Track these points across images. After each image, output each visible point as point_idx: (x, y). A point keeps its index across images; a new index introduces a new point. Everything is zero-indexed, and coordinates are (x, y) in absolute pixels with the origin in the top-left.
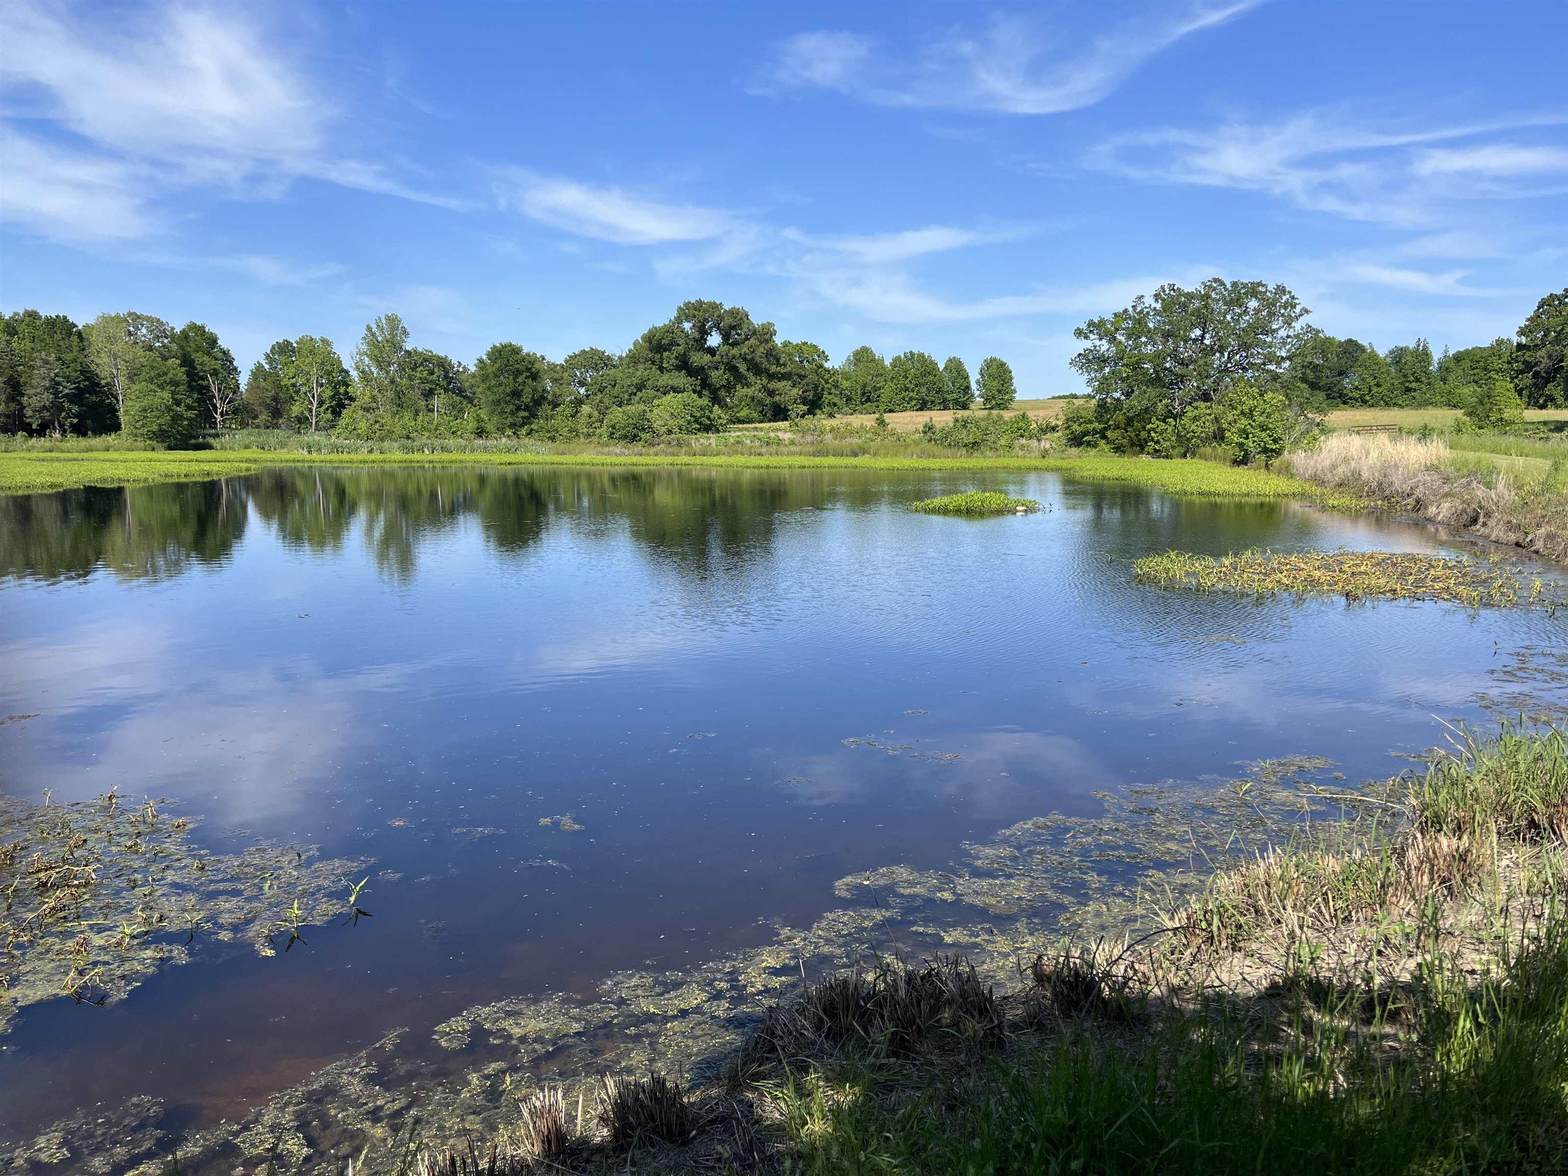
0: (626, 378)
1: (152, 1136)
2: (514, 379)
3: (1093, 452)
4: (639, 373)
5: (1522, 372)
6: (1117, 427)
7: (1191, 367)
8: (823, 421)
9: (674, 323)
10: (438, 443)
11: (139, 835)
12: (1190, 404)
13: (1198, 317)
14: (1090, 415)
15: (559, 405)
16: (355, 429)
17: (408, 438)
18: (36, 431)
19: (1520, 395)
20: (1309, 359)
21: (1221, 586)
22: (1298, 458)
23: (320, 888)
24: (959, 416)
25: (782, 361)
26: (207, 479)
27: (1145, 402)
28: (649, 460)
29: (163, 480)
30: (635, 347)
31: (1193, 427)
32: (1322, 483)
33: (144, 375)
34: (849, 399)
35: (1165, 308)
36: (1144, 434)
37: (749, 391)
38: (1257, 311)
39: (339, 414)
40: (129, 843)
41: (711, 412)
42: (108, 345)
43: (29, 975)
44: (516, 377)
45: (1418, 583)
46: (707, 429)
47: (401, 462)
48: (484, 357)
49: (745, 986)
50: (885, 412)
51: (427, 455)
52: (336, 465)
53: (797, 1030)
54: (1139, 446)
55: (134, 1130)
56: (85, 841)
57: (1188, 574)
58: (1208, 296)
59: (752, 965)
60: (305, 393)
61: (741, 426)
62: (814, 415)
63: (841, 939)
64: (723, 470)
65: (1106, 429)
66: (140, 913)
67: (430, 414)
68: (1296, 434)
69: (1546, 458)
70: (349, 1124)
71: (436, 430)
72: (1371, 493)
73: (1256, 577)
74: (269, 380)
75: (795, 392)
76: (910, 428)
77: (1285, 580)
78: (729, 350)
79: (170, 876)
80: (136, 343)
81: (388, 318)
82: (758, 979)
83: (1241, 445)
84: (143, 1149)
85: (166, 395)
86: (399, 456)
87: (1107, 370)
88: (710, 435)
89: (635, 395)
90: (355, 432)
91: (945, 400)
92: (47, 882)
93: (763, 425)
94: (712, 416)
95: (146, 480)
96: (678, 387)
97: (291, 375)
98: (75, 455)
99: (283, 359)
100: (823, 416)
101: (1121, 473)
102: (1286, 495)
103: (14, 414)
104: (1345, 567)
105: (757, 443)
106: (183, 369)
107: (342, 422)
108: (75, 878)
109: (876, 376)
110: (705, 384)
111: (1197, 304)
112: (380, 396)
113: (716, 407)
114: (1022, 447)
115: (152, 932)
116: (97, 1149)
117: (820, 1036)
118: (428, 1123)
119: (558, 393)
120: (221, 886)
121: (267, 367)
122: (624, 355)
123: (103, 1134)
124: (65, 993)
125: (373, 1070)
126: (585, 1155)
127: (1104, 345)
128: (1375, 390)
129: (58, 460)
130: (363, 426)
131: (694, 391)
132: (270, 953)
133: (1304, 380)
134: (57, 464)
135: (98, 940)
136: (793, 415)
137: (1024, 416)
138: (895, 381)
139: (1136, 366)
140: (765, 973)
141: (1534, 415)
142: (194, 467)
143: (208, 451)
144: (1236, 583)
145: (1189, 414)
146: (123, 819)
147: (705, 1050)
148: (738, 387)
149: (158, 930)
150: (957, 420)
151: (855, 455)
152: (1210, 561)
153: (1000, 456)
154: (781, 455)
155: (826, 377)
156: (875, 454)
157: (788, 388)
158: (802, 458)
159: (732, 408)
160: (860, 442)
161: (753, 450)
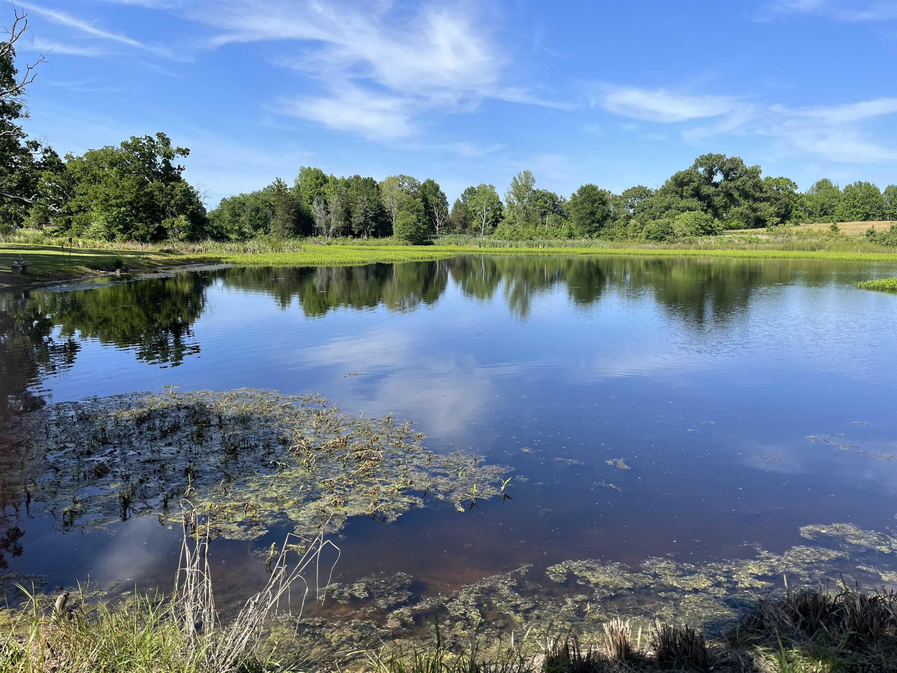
0: (658, 203)
1: (406, 594)
2: (592, 205)
4: (667, 200)
8: (790, 227)
9: (692, 169)
10: (546, 241)
11: (401, 438)
15: (617, 219)
16: (503, 234)
17: (531, 239)
18: (356, 235)
23: (486, 479)
25: (764, 190)
26: (431, 260)
28: (670, 252)
29: (411, 260)
30: (666, 184)
33: (405, 207)
34: (811, 213)
37: (740, 209)
39: (496, 226)
40: (397, 442)
41: (712, 222)
42: (390, 192)
43: (352, 501)
44: (593, 204)
46: (709, 233)
47: (526, 252)
48: (576, 193)
49: (737, 583)
50: (837, 221)
51: (540, 249)
52: (493, 254)
53: (780, 619)
55: (398, 589)
56: (378, 438)
59: (742, 570)
60: (480, 215)
61: (732, 231)
62: (785, 224)
63: (805, 565)
64: (718, 258)
66: (402, 478)
67: (543, 225)
70: (503, 610)
71: (546, 234)
74: (463, 208)
75: (772, 209)
76: (857, 233)
78: (728, 184)
79: (416, 462)
80: (402, 190)
81: (525, 173)
82: (746, 580)
84: (402, 600)
85: (414, 217)
86: (525, 249)
88: (711, 237)
89: (664, 212)
90: (504, 236)
91: (883, 214)
92: (361, 456)
93: (747, 230)
94: (713, 225)
95: (404, 260)
96: (692, 208)
97: (473, 205)
98: (373, 247)
99: (470, 197)
100: (791, 225)
103: (347, 227)
105: (743, 242)
106: (423, 203)
107: (497, 230)
108: (373, 456)
109: (833, 198)
110: (709, 205)
112: (517, 216)
113: (716, 219)
115: (407, 489)
116: (381, 596)
117: (796, 625)
118: (544, 620)
119: (617, 212)
120: (439, 471)
121: (462, 201)
122: (659, 189)
123: (384, 588)
124: (368, 513)
125: (515, 584)
126: (642, 663)
129: (365, 249)
130: (507, 233)
131: (702, 210)
132: (462, 510)
134: (365, 251)
135: (383, 489)
136: (769, 224)
138: (846, 201)
140: (751, 577)
142: (426, 254)
143: (431, 246)
146: (394, 430)
147: (711, 616)
148: (732, 207)
149: (410, 488)
150: (892, 228)
151: (814, 250)
154: (759, 249)
155: (795, 199)
156: (829, 250)
157: (767, 206)
158: (774, 251)
159: (726, 220)
160: (818, 241)
161: (739, 246)
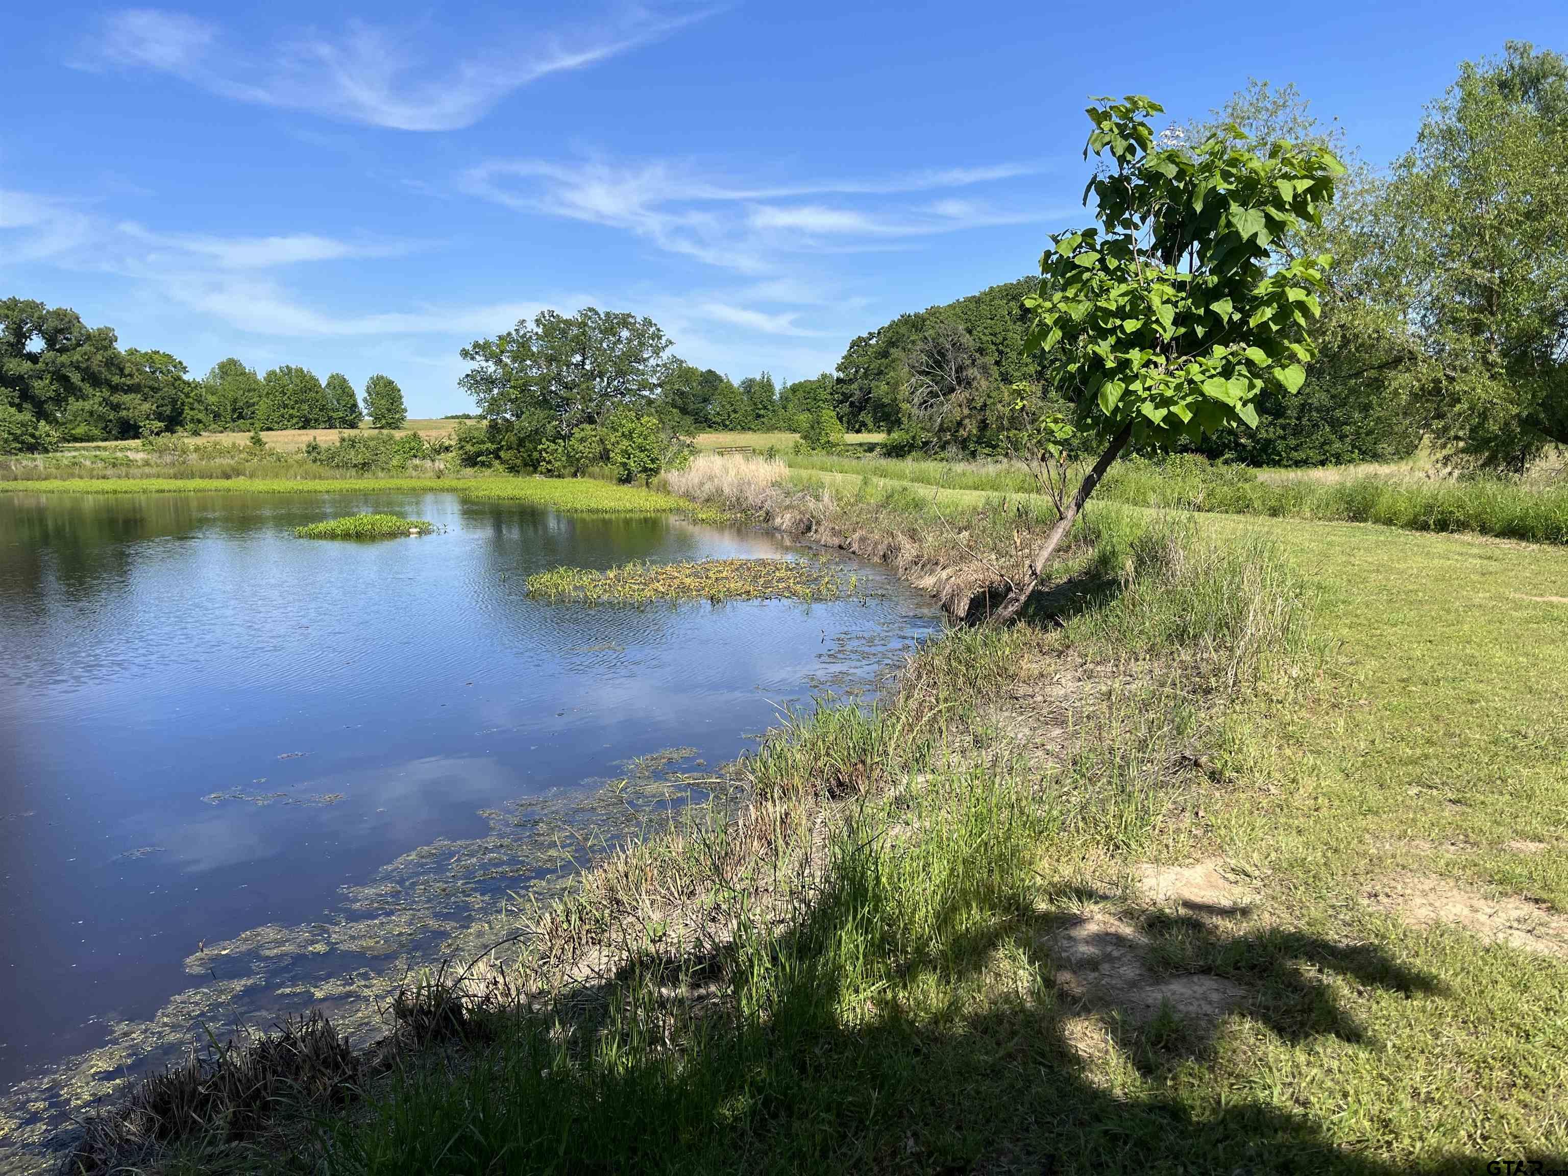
3: (488, 472)
5: (842, 402)
6: (510, 448)
7: (575, 391)
8: (184, 439)
12: (577, 425)
13: (577, 343)
14: (482, 435)
19: (841, 421)
20: (676, 387)
21: (605, 597)
22: (672, 476)
24: (346, 435)
25: (127, 371)
27: (535, 423)
31: (581, 448)
32: (693, 499)
34: (217, 416)
35: (547, 333)
36: (536, 455)
37: (87, 405)
38: (630, 340)
41: (36, 428)
45: (767, 585)
46: (32, 448)
50: (261, 429)
54: (532, 465)
57: (576, 588)
58: (586, 325)
61: (78, 445)
62: (174, 432)
64: (55, 496)
65: (499, 449)
68: (669, 455)
69: (858, 473)
72: (732, 507)
73: (636, 587)
75: (147, 406)
76: (292, 448)
77: (661, 589)
78: (56, 357)
83: (624, 465)
87: (496, 391)
88: (36, 456)
91: (330, 418)
93: (107, 443)
94: (37, 433)
100: (184, 434)
101: (517, 493)
102: (664, 510)
104: (711, 574)
105: (100, 465)
109: (249, 391)
110: (26, 396)
111: (575, 331)
113: (42, 423)
114: (416, 468)
117: (150, 1136)
127: (491, 367)
128: (733, 416)
131: (12, 405)
133: (674, 406)
136: (146, 433)
137: (415, 435)
138: (271, 396)
139: (524, 389)
141: (852, 438)
144: (620, 593)
145: (577, 435)
148: (71, 399)
150: (343, 440)
151: (228, 477)
152: (596, 574)
153: (392, 477)
154: (134, 478)
155: (186, 390)
156: (252, 476)
157: (137, 401)
158: (160, 481)
159: (64, 424)
160: (232, 462)
161: (95, 473)
